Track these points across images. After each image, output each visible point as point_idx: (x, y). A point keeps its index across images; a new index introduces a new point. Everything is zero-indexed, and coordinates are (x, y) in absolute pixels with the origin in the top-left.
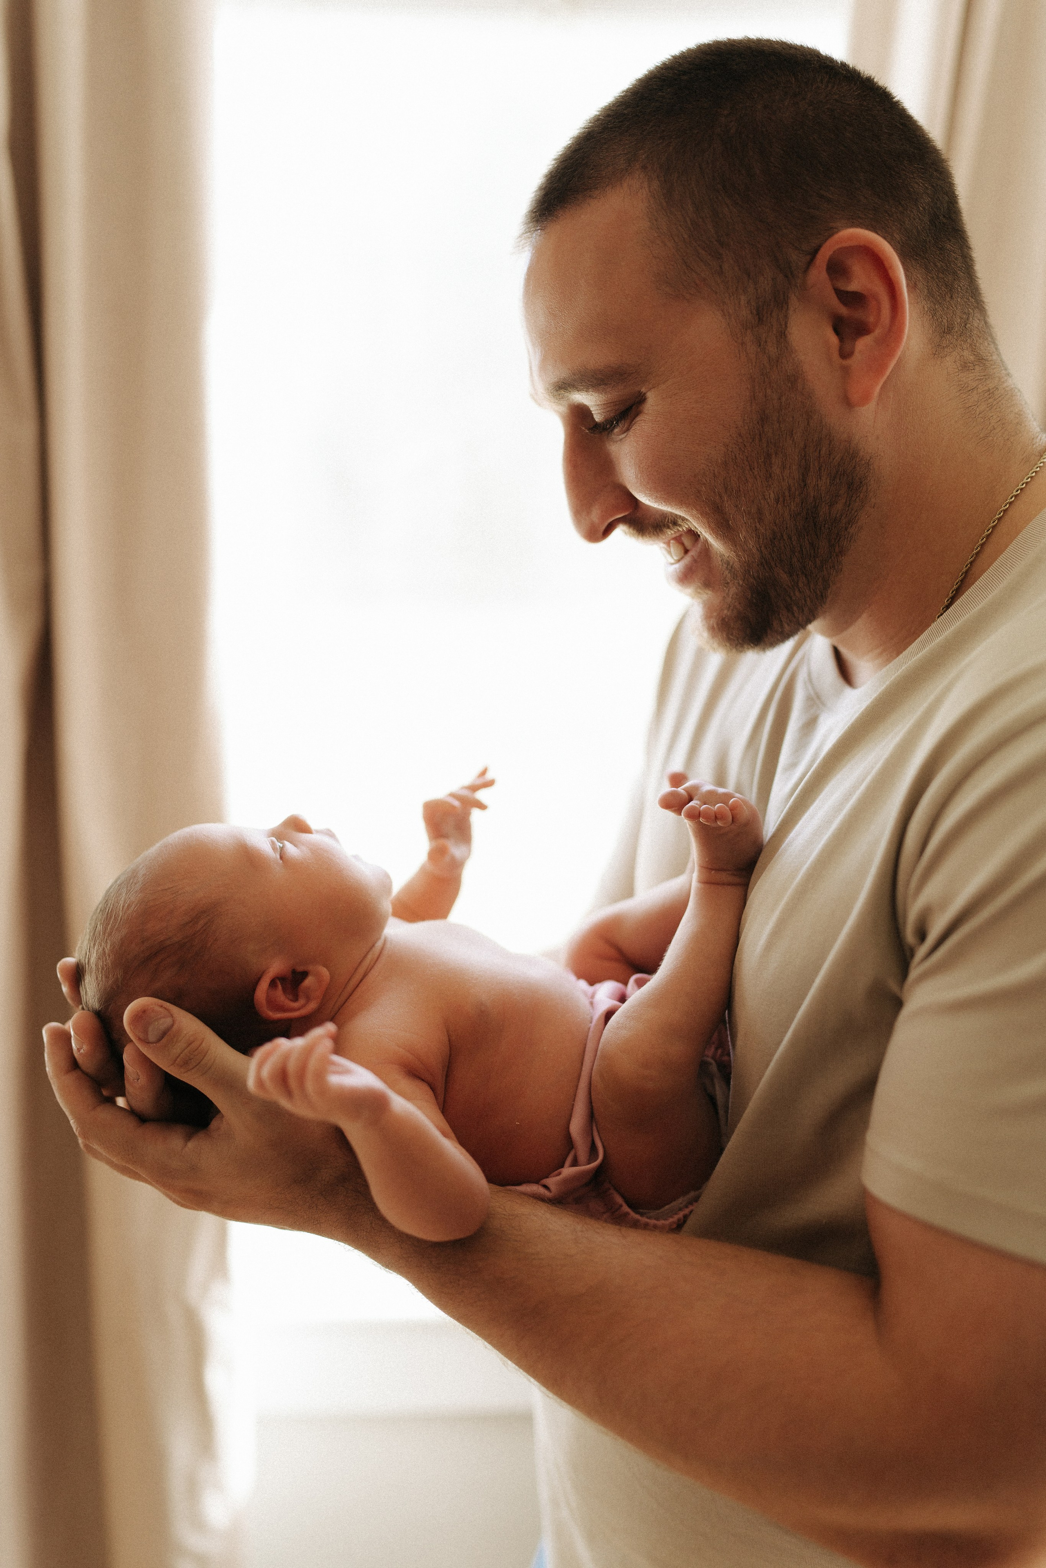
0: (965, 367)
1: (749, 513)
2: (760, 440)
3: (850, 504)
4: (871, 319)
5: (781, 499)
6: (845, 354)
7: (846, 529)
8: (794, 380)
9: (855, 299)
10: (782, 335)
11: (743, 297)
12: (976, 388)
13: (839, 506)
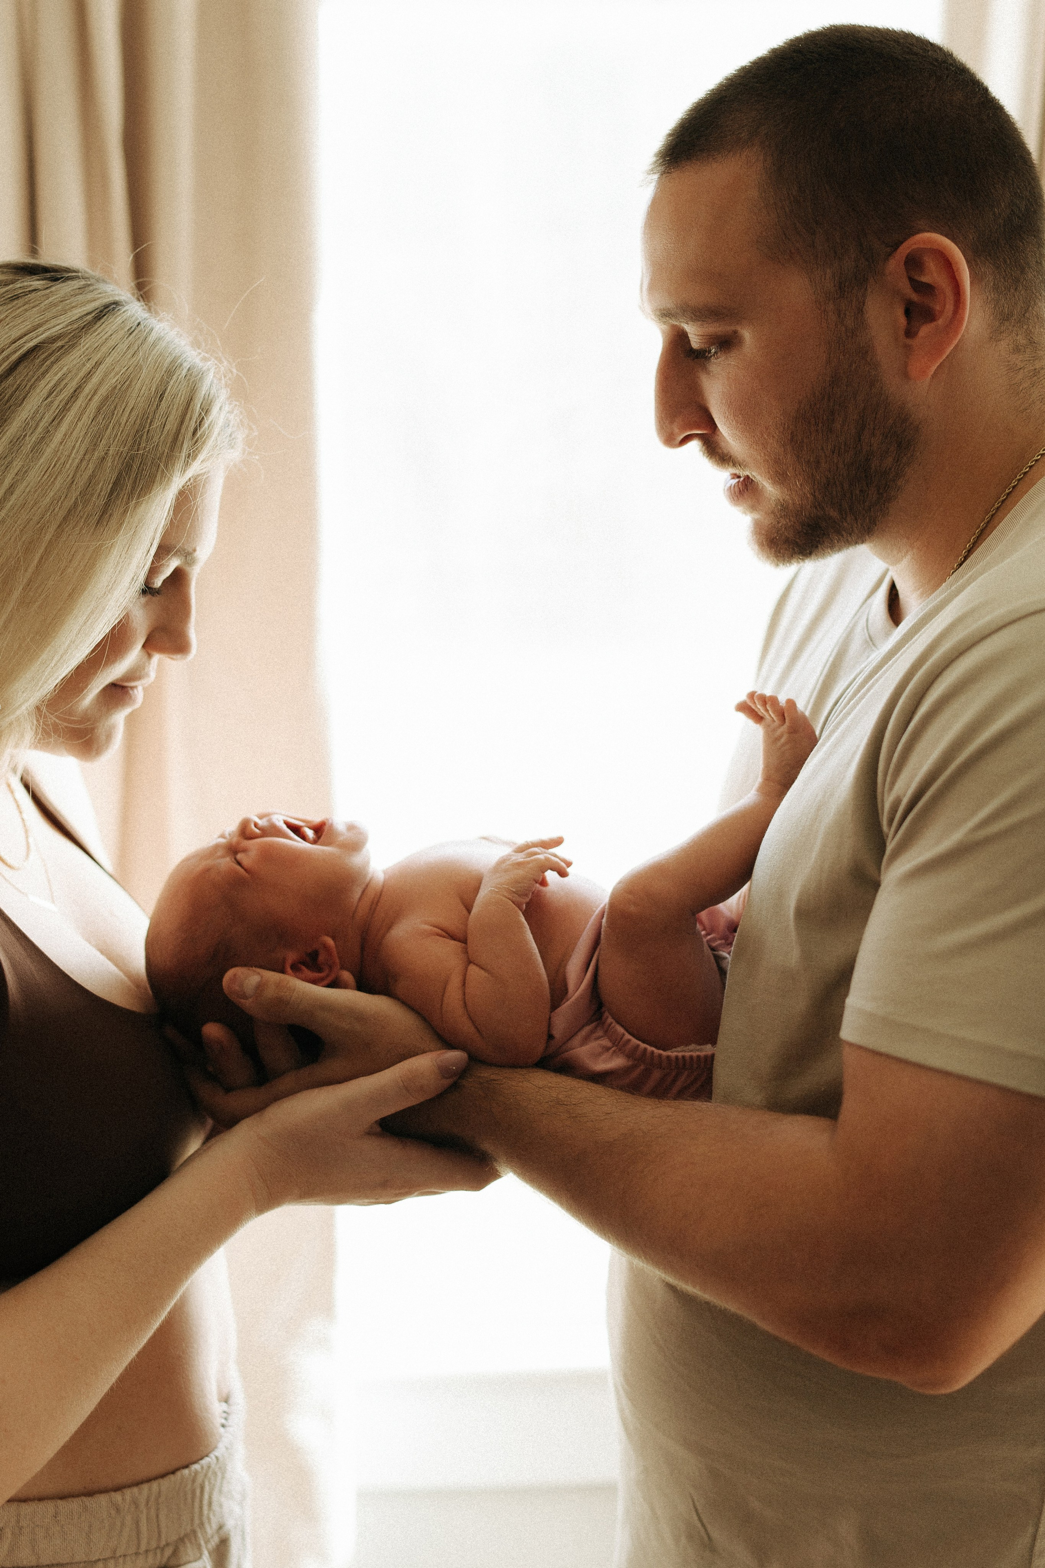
0: (1017, 350)
1: (809, 461)
2: (829, 400)
3: (898, 460)
4: (938, 308)
5: (836, 451)
6: (910, 333)
7: (894, 481)
8: (865, 352)
9: (927, 289)
10: (860, 311)
11: (828, 270)
12: (1023, 368)
13: (890, 460)
